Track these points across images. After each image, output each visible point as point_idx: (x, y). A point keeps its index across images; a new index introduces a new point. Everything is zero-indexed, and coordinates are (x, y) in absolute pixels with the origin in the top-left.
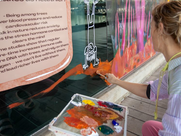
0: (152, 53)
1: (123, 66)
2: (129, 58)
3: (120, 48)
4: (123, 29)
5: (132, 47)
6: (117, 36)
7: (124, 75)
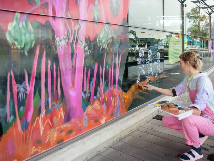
0: (105, 118)
1: (30, 144)
2: (45, 131)
3: (20, 119)
4: (28, 92)
5: (51, 115)
6: (12, 103)
7: (32, 155)
